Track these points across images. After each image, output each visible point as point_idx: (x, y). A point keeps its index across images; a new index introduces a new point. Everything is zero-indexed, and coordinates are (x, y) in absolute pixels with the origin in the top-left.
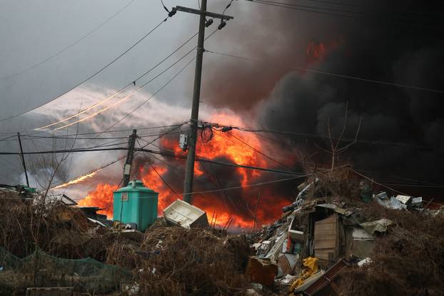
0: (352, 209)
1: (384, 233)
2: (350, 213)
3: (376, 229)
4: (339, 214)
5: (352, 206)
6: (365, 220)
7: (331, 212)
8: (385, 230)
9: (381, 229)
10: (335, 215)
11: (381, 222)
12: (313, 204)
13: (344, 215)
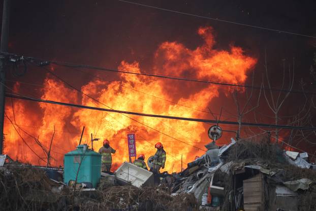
0: (275, 169)
1: (307, 190)
2: (273, 173)
3: (299, 187)
4: (264, 174)
5: (274, 167)
6: (288, 179)
7: (257, 172)
8: (307, 188)
9: (303, 188)
10: (260, 175)
11: (303, 181)
12: (241, 165)
13: (269, 175)
